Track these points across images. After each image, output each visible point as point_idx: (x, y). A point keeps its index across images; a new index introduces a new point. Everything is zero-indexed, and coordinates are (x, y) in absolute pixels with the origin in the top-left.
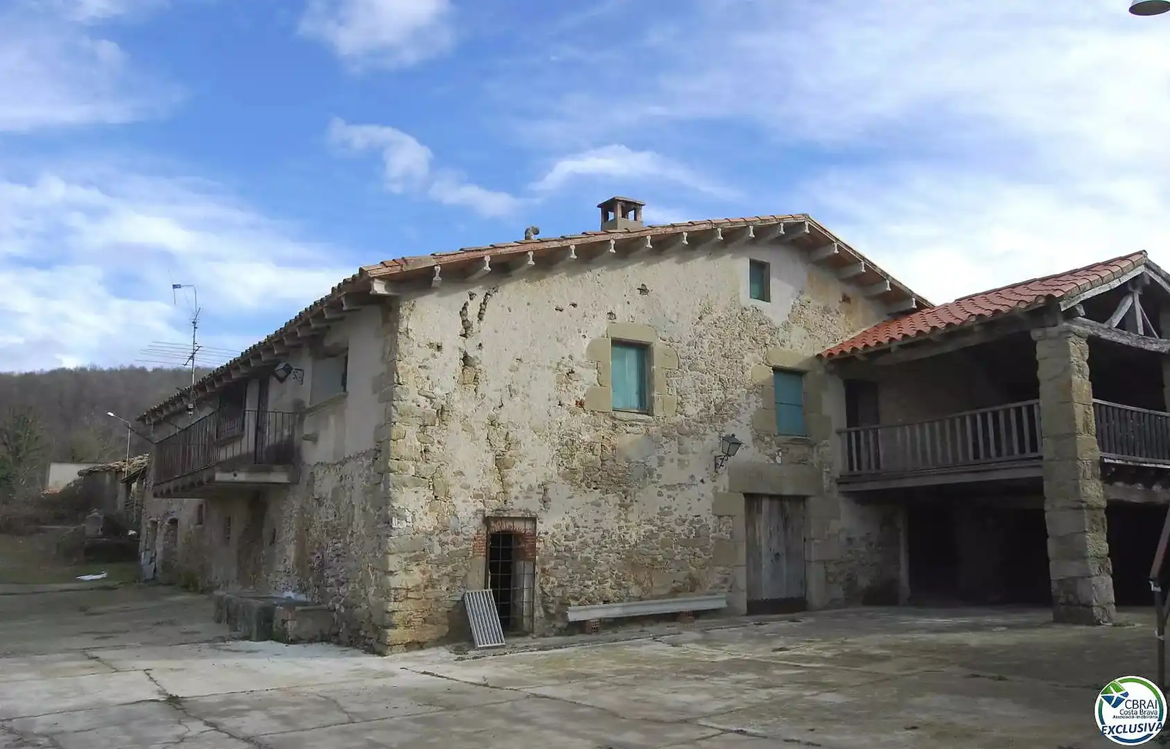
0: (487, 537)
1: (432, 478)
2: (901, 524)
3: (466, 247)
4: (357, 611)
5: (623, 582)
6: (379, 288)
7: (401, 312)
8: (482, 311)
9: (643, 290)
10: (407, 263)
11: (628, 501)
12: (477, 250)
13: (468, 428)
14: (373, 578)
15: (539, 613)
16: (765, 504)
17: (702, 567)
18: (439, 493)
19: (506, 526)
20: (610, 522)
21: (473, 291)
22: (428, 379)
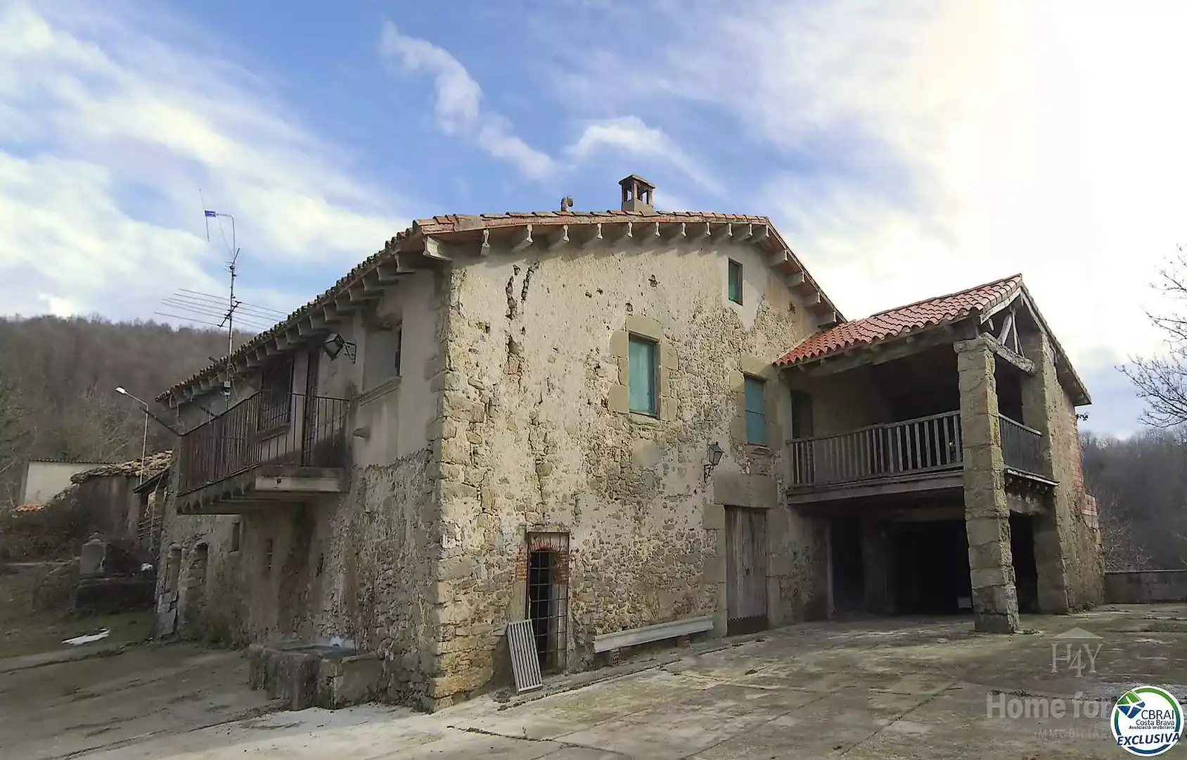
0: (528, 557)
1: (480, 485)
2: (827, 538)
3: (512, 211)
4: (408, 656)
5: (638, 605)
6: (432, 249)
7: (453, 281)
8: (525, 290)
9: (653, 282)
10: (458, 222)
11: (640, 513)
12: (521, 217)
13: (512, 427)
14: (423, 612)
15: (571, 645)
16: (740, 517)
17: (695, 585)
18: (487, 508)
19: (545, 542)
20: (627, 538)
21: (518, 264)
22: (477, 366)
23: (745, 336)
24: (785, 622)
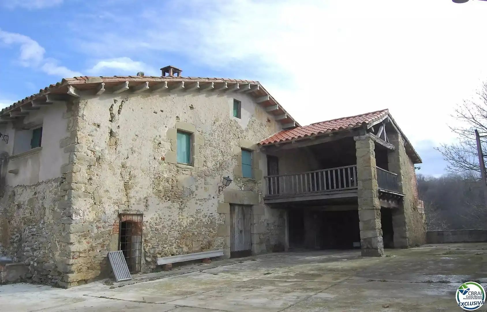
0: (120, 224)
1: (93, 193)
2: (286, 218)
5: (180, 245)
6: (72, 91)
7: (80, 105)
8: (120, 110)
9: (192, 108)
10: (88, 79)
11: (182, 206)
13: (111, 168)
14: (59, 246)
15: (143, 261)
16: (237, 208)
17: (213, 237)
18: (97, 202)
19: (129, 218)
20: (175, 216)
21: (116, 99)
22: (93, 141)
23: (242, 132)
24: (262, 253)
